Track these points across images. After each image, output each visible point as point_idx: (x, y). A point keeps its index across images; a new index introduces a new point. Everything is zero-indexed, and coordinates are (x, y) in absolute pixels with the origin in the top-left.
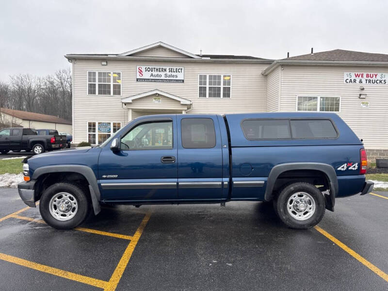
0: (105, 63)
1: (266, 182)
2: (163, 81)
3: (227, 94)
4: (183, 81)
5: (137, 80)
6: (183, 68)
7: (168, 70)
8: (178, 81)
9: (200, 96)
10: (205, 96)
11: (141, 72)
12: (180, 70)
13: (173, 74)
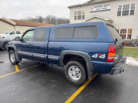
0: (80, 7)
1: (59, 58)
2: (101, 11)
3: (132, 13)
4: (110, 10)
5: (91, 12)
6: (110, 4)
7: (103, 6)
8: (107, 10)
9: (117, 16)
10: (120, 15)
11: (92, 9)
12: (109, 5)
13: (105, 7)
